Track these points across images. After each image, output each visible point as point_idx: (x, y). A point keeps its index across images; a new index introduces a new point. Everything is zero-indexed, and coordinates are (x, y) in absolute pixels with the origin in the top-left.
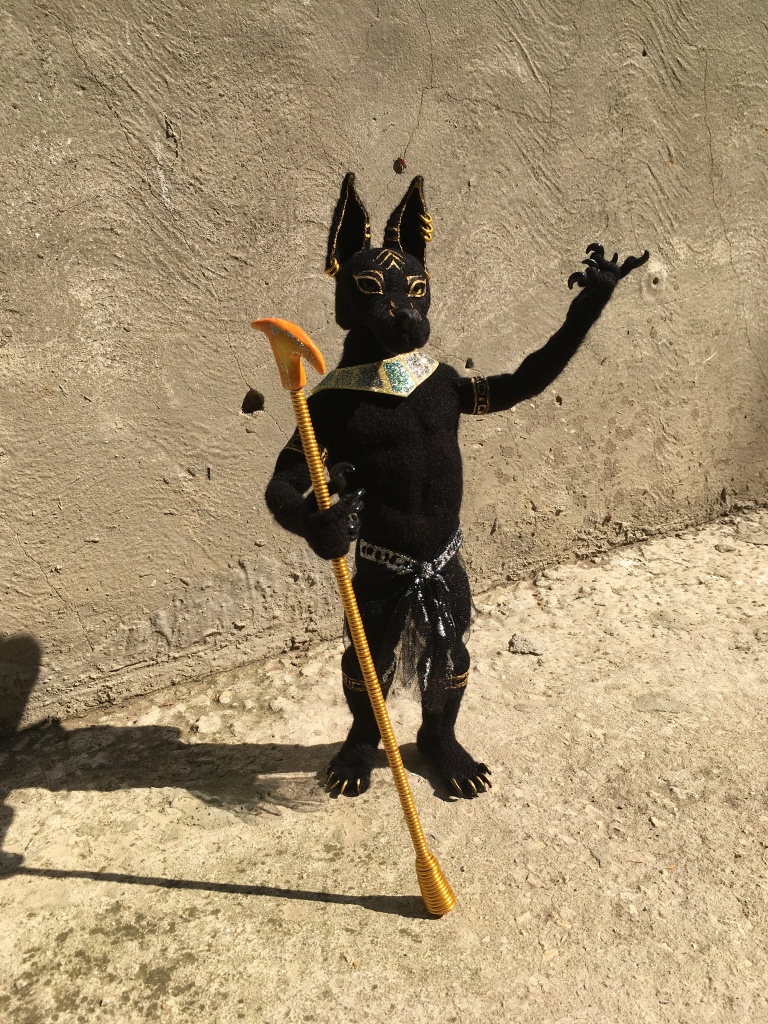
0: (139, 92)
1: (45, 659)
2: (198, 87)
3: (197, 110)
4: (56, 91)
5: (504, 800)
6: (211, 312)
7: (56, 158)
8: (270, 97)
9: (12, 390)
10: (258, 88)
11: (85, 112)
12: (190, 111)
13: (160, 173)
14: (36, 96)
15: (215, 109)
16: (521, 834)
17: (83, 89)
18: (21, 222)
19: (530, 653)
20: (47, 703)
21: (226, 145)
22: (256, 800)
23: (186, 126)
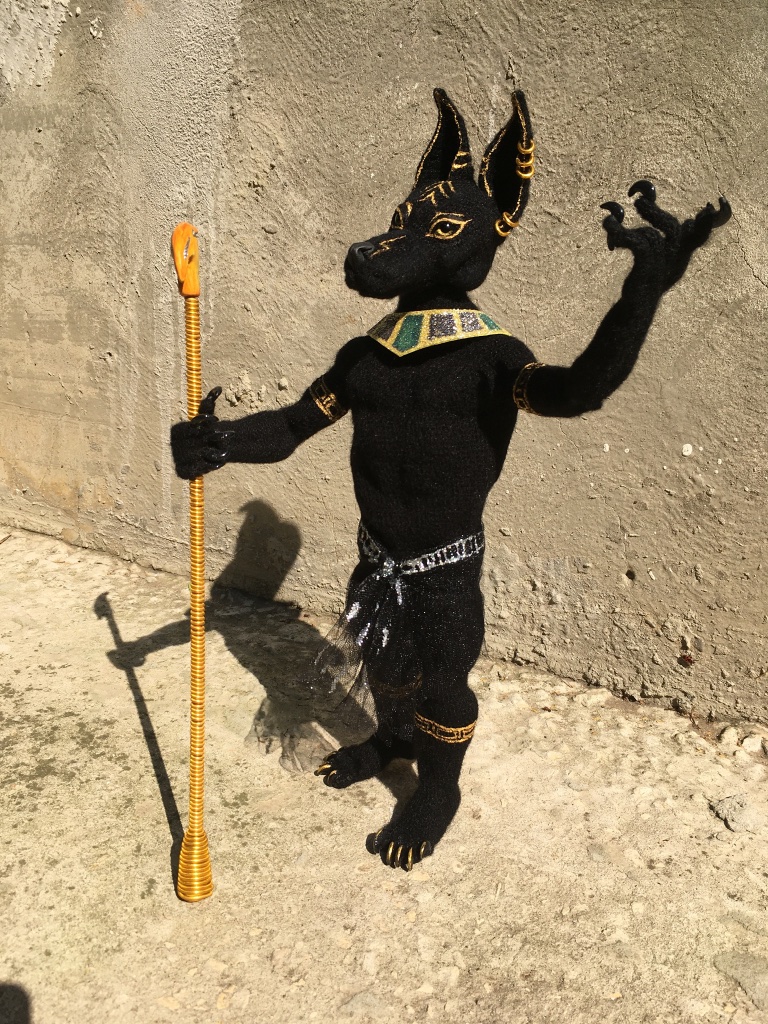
0: (489, 33)
3: (543, 47)
4: (415, 38)
7: (402, 102)
11: (435, 56)
12: (536, 50)
13: (492, 117)
14: (398, 44)
15: (564, 46)
17: (439, 33)
21: (567, 85)
23: (529, 66)
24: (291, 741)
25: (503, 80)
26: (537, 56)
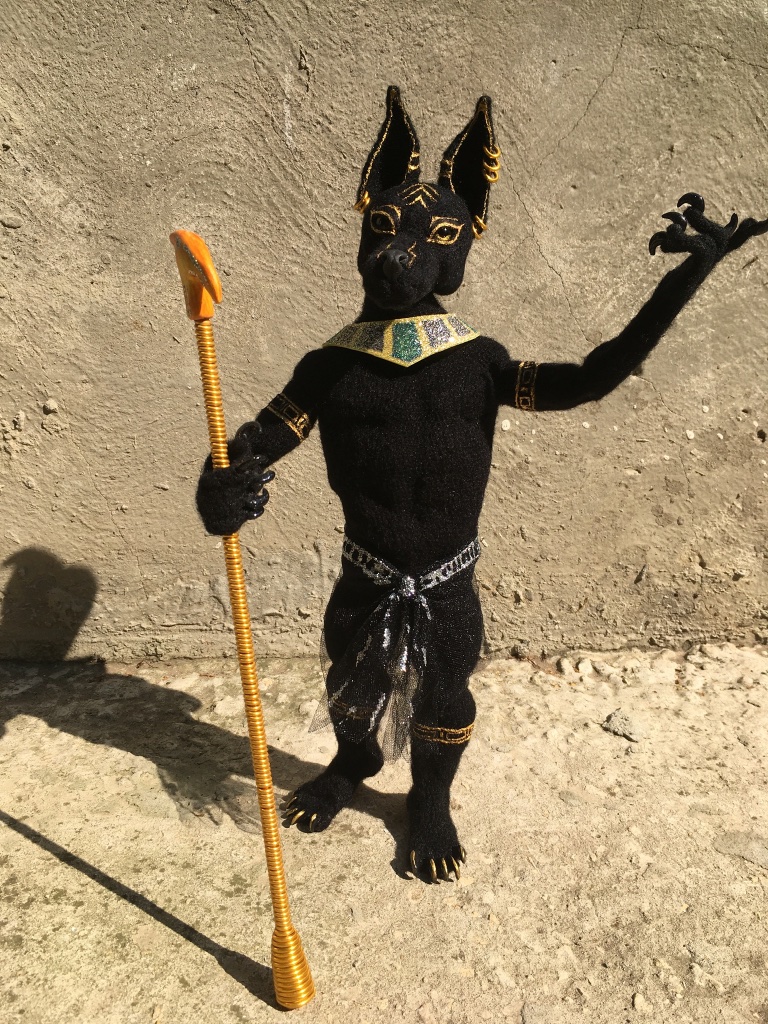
0: (276, 18)
1: (100, 596)
2: (342, 15)
3: (336, 40)
4: (187, 14)
5: (466, 899)
6: (321, 266)
7: (178, 83)
8: (424, 31)
9: (103, 319)
10: (413, 19)
11: (215, 37)
12: (328, 41)
13: (287, 108)
14: (167, 18)
15: (358, 41)
16: (455, 949)
17: (216, 12)
18: (134, 148)
19: (625, 736)
20: (95, 640)
21: (365, 81)
22: (208, 800)
23: (322, 58)
24: (228, 803)
25: (296, 70)
26: (331, 48)
